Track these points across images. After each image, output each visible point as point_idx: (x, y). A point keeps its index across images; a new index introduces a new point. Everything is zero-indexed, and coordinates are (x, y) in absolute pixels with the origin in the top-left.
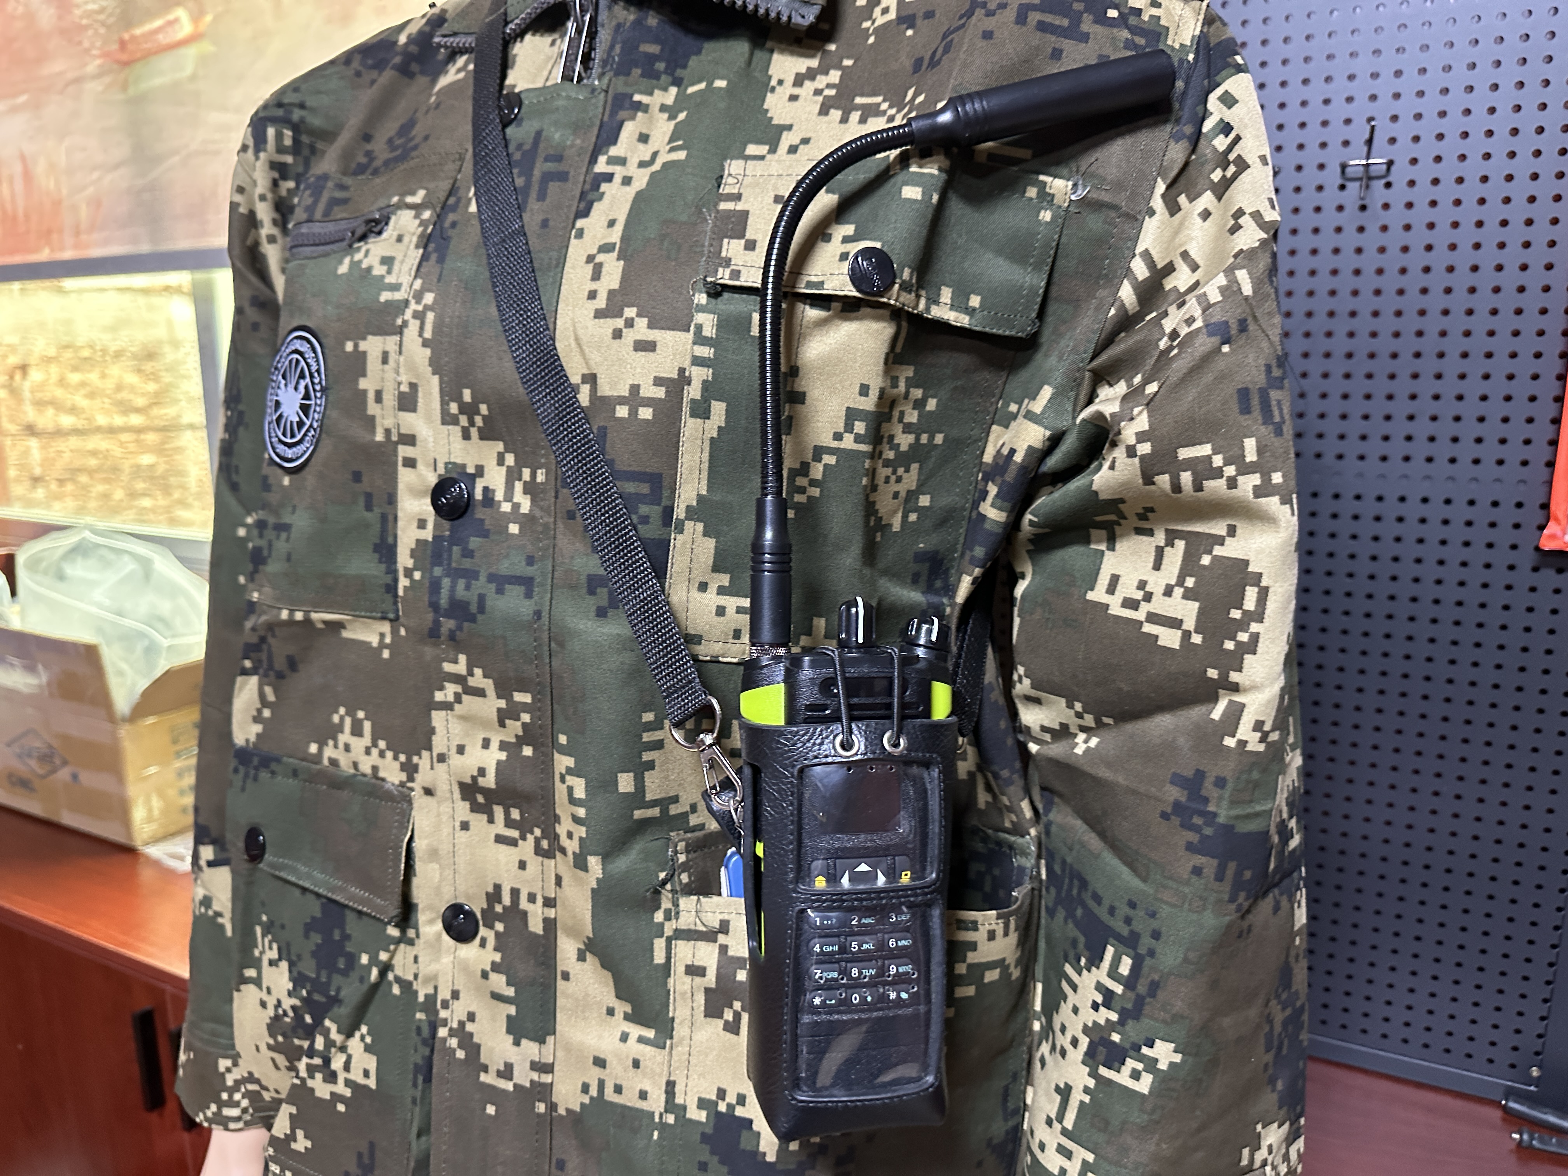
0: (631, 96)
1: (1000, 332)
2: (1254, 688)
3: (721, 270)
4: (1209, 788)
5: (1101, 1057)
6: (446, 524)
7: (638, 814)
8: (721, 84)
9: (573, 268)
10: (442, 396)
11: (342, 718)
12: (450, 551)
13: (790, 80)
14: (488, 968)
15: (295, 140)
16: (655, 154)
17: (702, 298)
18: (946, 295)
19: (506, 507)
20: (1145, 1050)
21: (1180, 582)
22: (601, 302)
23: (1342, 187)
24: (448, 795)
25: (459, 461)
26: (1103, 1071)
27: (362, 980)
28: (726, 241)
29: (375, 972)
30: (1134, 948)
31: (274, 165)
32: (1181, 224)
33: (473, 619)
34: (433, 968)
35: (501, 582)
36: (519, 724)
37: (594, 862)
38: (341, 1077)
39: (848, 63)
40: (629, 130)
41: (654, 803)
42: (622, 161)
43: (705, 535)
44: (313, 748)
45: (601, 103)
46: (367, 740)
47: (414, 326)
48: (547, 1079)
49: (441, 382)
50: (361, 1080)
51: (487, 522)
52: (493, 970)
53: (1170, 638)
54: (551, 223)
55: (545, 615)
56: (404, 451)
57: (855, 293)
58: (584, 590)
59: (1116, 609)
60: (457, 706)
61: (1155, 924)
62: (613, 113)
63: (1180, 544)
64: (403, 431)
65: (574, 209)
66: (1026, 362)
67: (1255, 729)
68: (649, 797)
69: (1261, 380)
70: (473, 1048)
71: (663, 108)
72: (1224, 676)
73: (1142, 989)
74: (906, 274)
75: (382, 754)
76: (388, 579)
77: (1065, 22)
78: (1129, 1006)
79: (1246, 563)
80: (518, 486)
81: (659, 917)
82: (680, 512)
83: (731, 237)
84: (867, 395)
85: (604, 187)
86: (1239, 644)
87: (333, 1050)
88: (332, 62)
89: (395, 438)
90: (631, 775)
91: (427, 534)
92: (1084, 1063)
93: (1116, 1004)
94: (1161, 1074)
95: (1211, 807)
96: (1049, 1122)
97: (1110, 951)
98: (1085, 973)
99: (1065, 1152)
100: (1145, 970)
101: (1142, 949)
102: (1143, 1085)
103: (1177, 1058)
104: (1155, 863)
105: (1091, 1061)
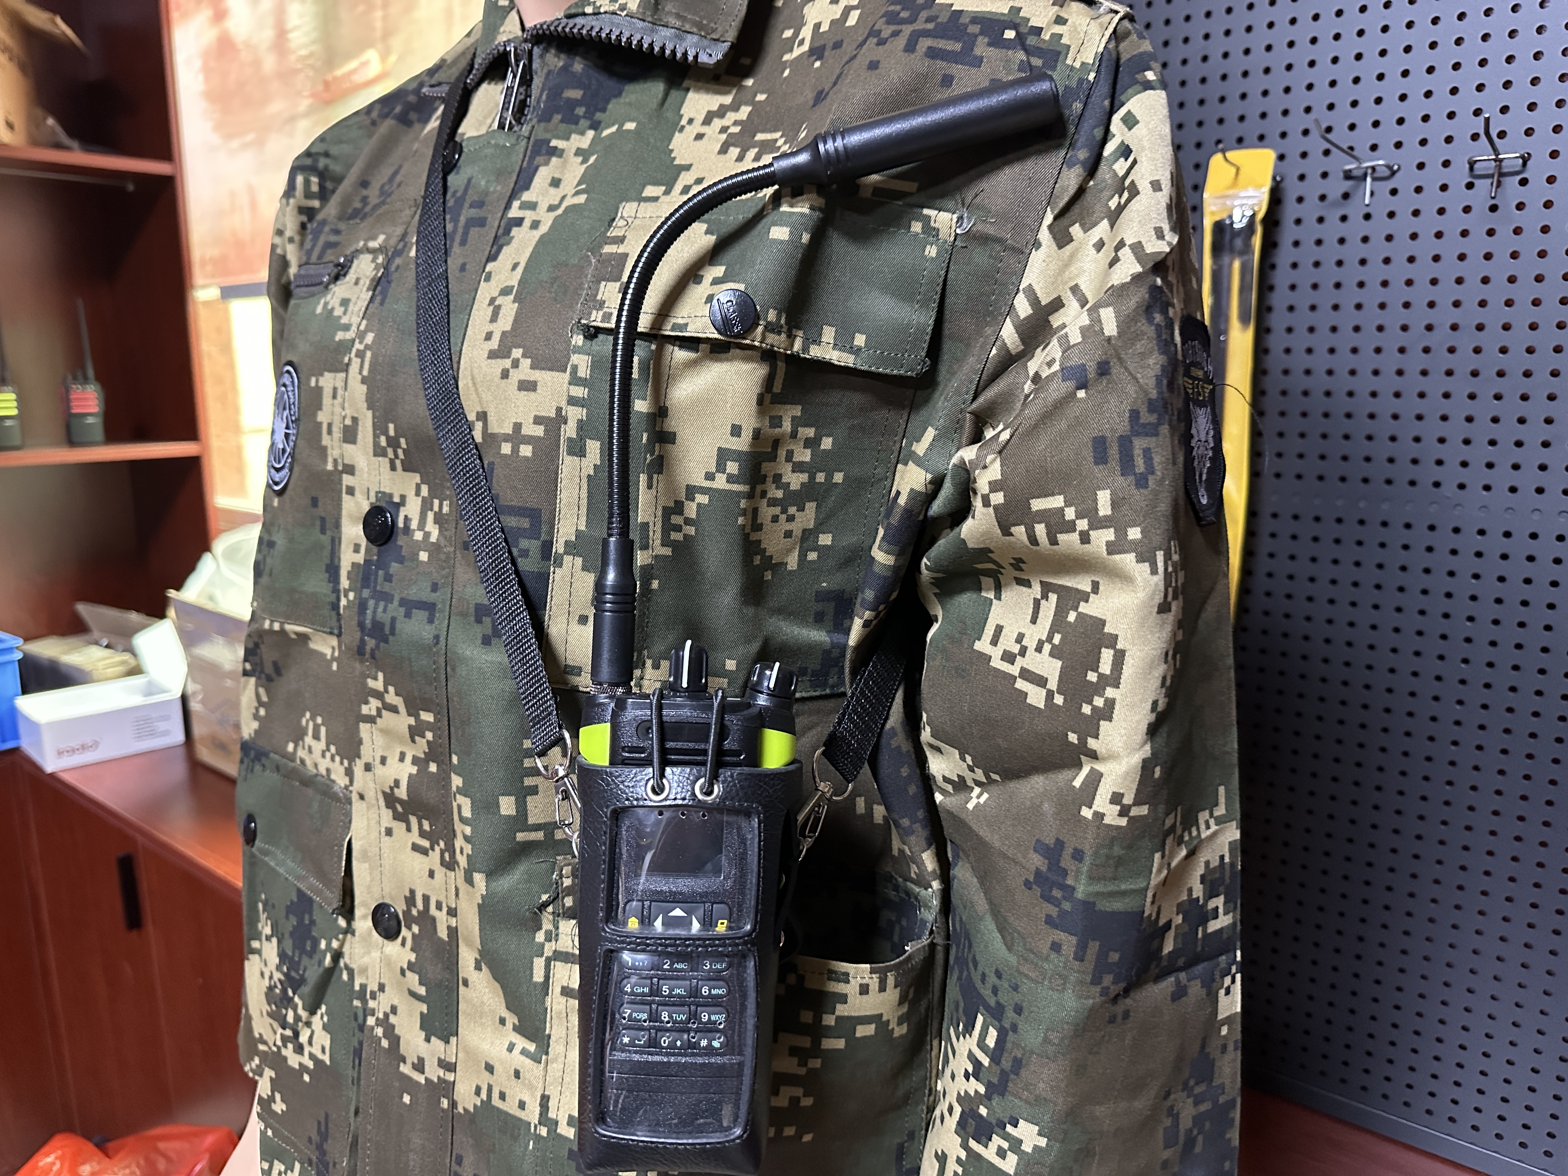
0: (549, 141)
1: (888, 371)
2: (1112, 757)
3: (594, 312)
4: (1067, 862)
5: (971, 1130)
6: (375, 549)
7: (520, 836)
8: (630, 126)
9: (478, 310)
10: (374, 430)
11: (307, 721)
12: (377, 573)
13: (701, 118)
14: (405, 967)
15: (321, 186)
16: (564, 198)
17: (578, 340)
18: (828, 334)
19: (418, 536)
20: (1010, 1129)
21: (1050, 639)
22: (494, 344)
23: (1470, 186)
24: (374, 802)
25: (387, 491)
26: (972, 1144)
27: (321, 962)
28: (603, 283)
29: (328, 959)
30: (1000, 1020)
31: (301, 210)
32: (1072, 256)
33: (386, 641)
34: (366, 960)
35: (410, 606)
36: (424, 741)
37: (479, 878)
38: (307, 1049)
39: (761, 97)
40: (543, 175)
41: (537, 828)
42: (532, 206)
43: (583, 569)
44: (291, 747)
45: (522, 150)
46: (322, 745)
47: (356, 363)
48: (450, 1077)
49: (374, 417)
50: (320, 1056)
51: (404, 550)
52: (408, 968)
53: (1036, 697)
54: (468, 267)
55: (442, 639)
56: (347, 480)
57: (717, 336)
58: (473, 619)
59: (997, 663)
60: (378, 720)
61: (1017, 997)
62: (532, 158)
63: (1053, 597)
64: (346, 462)
65: (487, 253)
66: (927, 400)
67: (1112, 802)
68: (531, 821)
69: (1123, 426)
70: (395, 1041)
71: (579, 152)
72: (1083, 742)
73: (1006, 1064)
74: (772, 315)
75: (333, 759)
76: (333, 598)
77: (958, 47)
78: (995, 1080)
79: (1103, 623)
80: (430, 516)
81: (540, 937)
82: (559, 547)
83: (608, 280)
84: (739, 436)
85: (515, 231)
86: (1095, 709)
87: (300, 1024)
88: (357, 113)
89: (340, 468)
90: (513, 798)
91: (360, 558)
92: (957, 1132)
93: (983, 1076)
94: (1026, 1156)
95: (1070, 881)
97: (980, 1020)
98: (962, 1039)
100: (1009, 1045)
101: (1006, 1022)
102: (1009, 1166)
103: (1042, 1142)
104: (1019, 934)
105: (963, 1132)
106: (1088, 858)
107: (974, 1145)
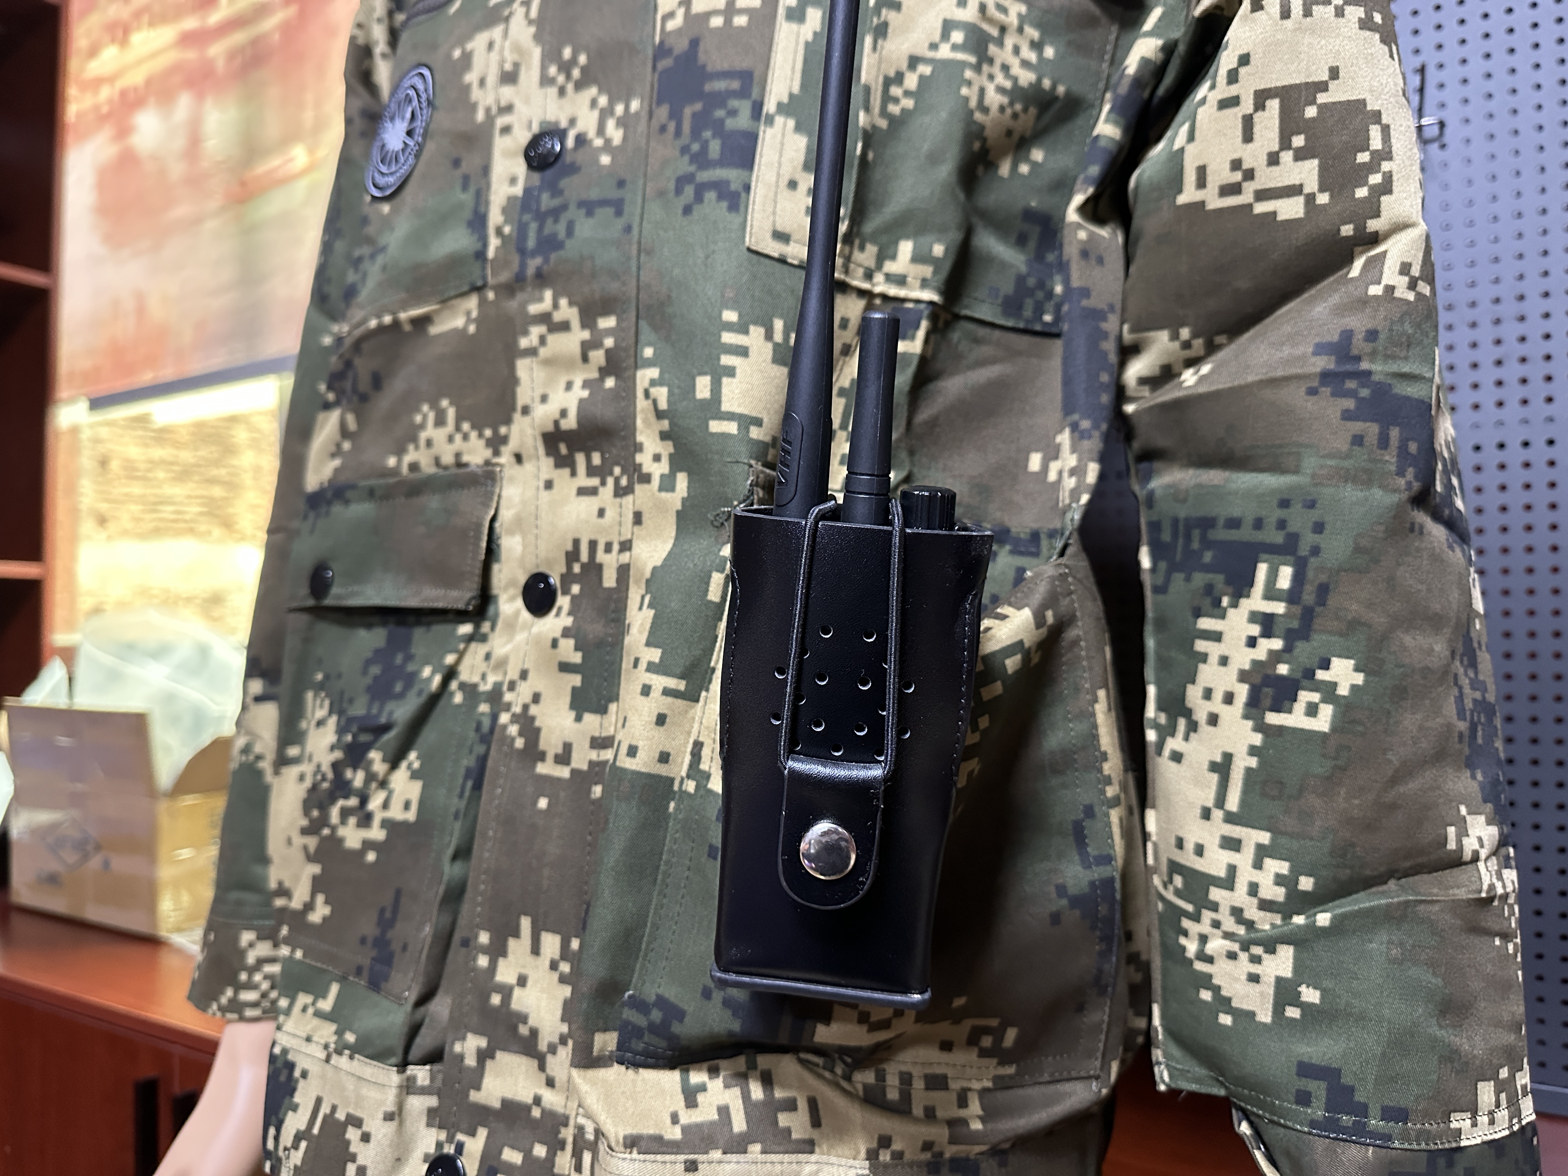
4: (1359, 346)
5: (1266, 701)
6: (537, 175)
10: (542, 63)
11: (425, 416)
12: (539, 197)
14: (559, 636)
19: (598, 143)
20: (1321, 675)
21: (1286, 146)
24: (534, 454)
25: (553, 118)
26: (1271, 715)
27: (423, 690)
29: (436, 683)
30: (1294, 553)
33: (560, 247)
34: (507, 649)
36: (602, 352)
37: (681, 479)
38: (379, 817)
41: (730, 417)
43: (796, 131)
44: (392, 461)
46: (450, 427)
47: (520, 12)
48: (609, 754)
49: (543, 50)
50: (401, 816)
51: (578, 161)
52: (563, 636)
53: (1289, 210)
55: (635, 229)
56: (501, 122)
58: (672, 194)
59: (1215, 203)
60: (541, 350)
61: (1316, 515)
63: (1273, 104)
64: (502, 104)
67: (1400, 274)
68: (725, 408)
70: (533, 733)
72: (1361, 228)
75: (466, 437)
76: (478, 247)
79: (1362, 102)
80: (611, 122)
82: (770, 107)
84: (965, 8)
86: (1372, 188)
87: (374, 785)
89: (494, 113)
90: (709, 379)
91: (518, 190)
92: (1246, 717)
93: (1279, 628)
94: (1343, 701)
95: (1365, 365)
96: (1206, 814)
97: (1262, 570)
98: (1231, 612)
99: (1232, 844)
100: (1310, 574)
101: (1304, 550)
102: (1323, 722)
103: (1359, 679)
104: (1307, 446)
105: (1254, 711)
106: (1382, 336)
107: (1273, 718)
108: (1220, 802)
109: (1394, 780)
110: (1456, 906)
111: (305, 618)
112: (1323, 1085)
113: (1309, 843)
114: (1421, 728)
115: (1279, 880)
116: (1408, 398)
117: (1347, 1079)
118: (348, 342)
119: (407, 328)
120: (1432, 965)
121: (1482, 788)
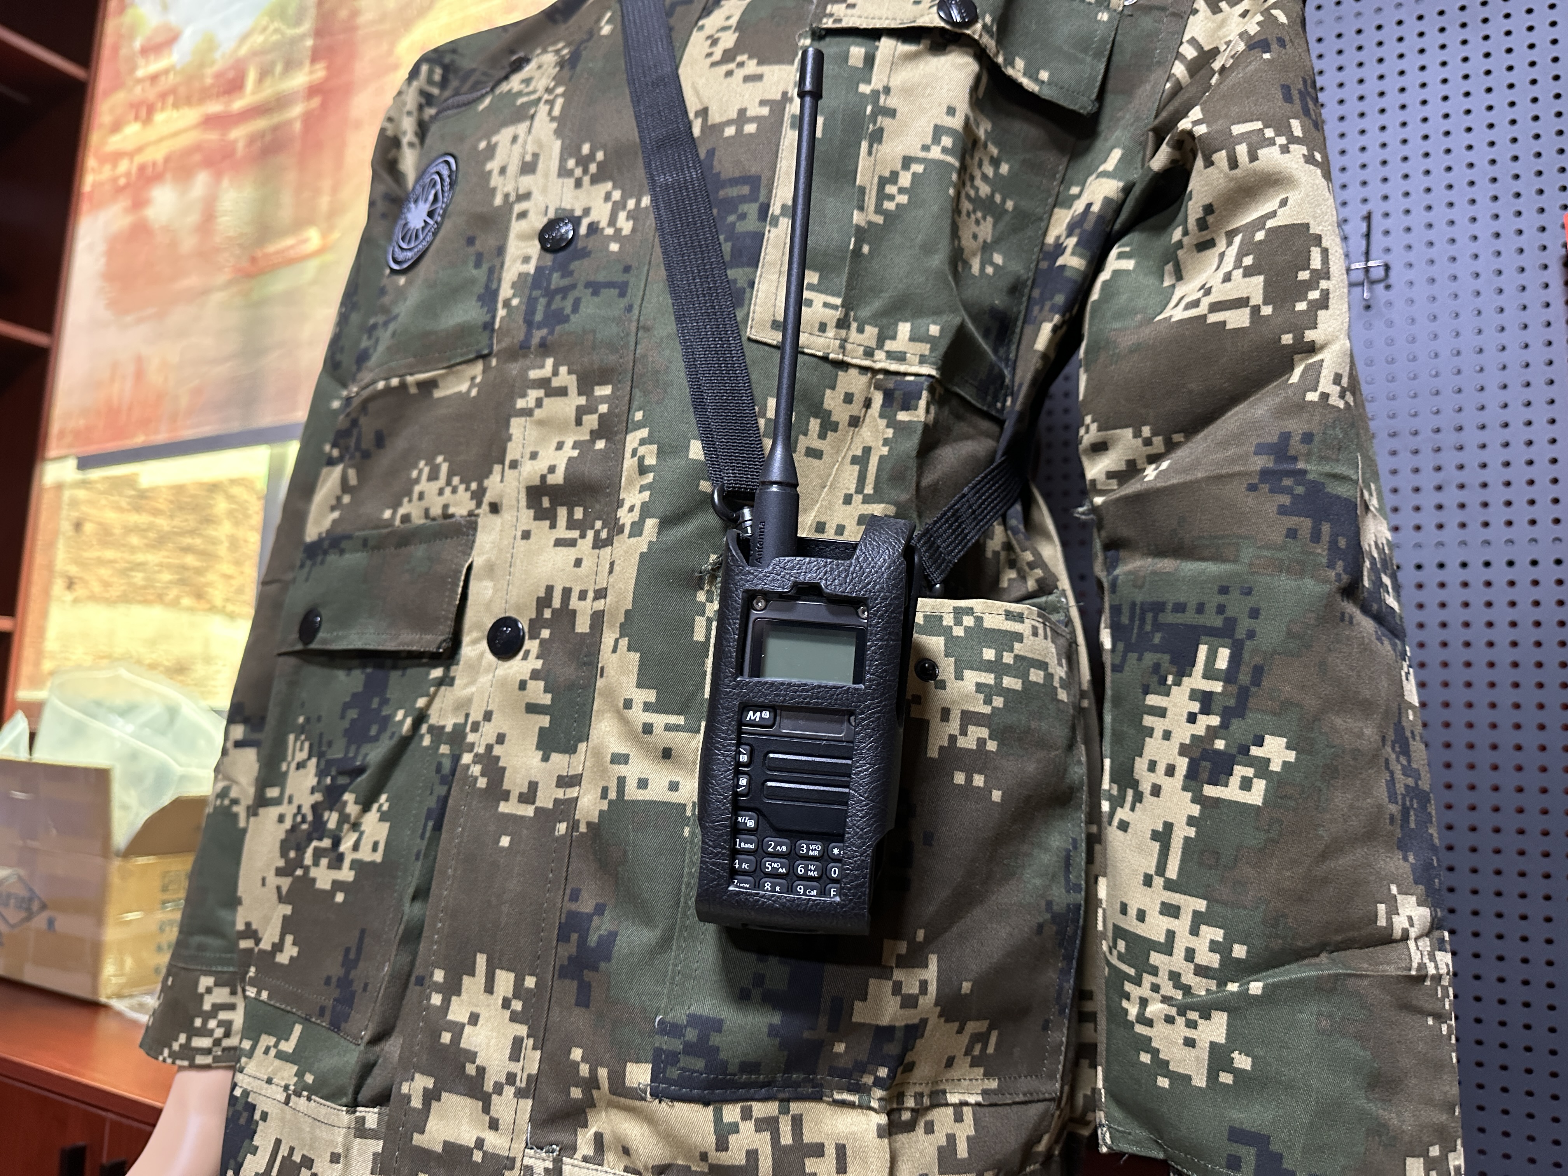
1: (1066, 105)
2: (1330, 344)
3: (825, 19)
4: (1296, 447)
5: (1204, 774)
6: (551, 257)
7: (704, 486)
10: (561, 157)
11: (420, 471)
12: (550, 276)
14: (527, 678)
17: (806, 42)
18: (1021, 61)
19: (609, 232)
21: (1238, 265)
22: (717, 57)
24: (514, 506)
25: (568, 205)
26: (1209, 789)
27: (393, 736)
29: (407, 724)
30: (1231, 636)
32: (1223, 22)
33: (566, 321)
34: (469, 691)
35: (598, 287)
36: (595, 417)
37: (651, 527)
38: (349, 858)
44: (388, 514)
46: (442, 481)
47: (543, 110)
48: (572, 793)
49: (563, 145)
50: (369, 857)
52: (531, 679)
53: (1238, 319)
56: (519, 207)
57: (943, 25)
59: (1178, 316)
60: (538, 409)
61: (1252, 602)
64: (520, 192)
67: (1333, 383)
70: (496, 774)
72: (1299, 338)
73: (1243, 679)
75: (454, 490)
76: (487, 317)
78: (1231, 704)
79: (1304, 225)
80: (622, 214)
81: (701, 596)
82: (774, 210)
84: (953, 116)
86: (1309, 303)
87: (345, 828)
89: (512, 199)
91: (530, 268)
92: (1185, 788)
93: (1216, 706)
94: (1275, 777)
95: (1300, 465)
96: (1148, 881)
97: (1203, 650)
98: (1174, 689)
99: (1170, 911)
100: (1246, 656)
101: (1240, 633)
102: (1256, 796)
103: (1291, 756)
104: (1246, 538)
105: (1193, 783)
106: (1316, 439)
107: (1210, 791)
108: (1161, 869)
109: (1324, 856)
110: (1385, 981)
111: (292, 661)
112: (1253, 1151)
113: (1243, 912)
114: (1351, 807)
115: (1214, 946)
116: (1338, 497)
117: (1275, 1147)
118: (356, 402)
119: (413, 390)
120: (1359, 1037)
121: (1414, 871)
